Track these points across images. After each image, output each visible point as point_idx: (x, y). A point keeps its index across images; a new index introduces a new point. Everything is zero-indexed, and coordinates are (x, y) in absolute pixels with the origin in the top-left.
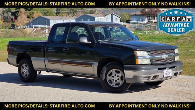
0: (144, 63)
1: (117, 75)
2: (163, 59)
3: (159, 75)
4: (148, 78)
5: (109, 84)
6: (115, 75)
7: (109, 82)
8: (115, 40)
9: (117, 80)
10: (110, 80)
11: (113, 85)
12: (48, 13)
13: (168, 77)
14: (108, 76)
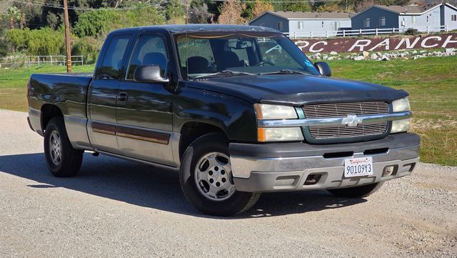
0: (282, 139)
1: (220, 169)
2: (346, 129)
3: (326, 173)
4: (293, 180)
5: (201, 193)
6: (216, 169)
7: (202, 188)
8: (236, 72)
9: (221, 182)
10: (204, 181)
11: (211, 194)
12: (292, 4)
13: (362, 177)
14: (197, 170)
